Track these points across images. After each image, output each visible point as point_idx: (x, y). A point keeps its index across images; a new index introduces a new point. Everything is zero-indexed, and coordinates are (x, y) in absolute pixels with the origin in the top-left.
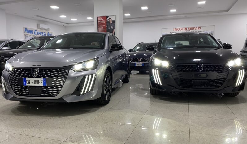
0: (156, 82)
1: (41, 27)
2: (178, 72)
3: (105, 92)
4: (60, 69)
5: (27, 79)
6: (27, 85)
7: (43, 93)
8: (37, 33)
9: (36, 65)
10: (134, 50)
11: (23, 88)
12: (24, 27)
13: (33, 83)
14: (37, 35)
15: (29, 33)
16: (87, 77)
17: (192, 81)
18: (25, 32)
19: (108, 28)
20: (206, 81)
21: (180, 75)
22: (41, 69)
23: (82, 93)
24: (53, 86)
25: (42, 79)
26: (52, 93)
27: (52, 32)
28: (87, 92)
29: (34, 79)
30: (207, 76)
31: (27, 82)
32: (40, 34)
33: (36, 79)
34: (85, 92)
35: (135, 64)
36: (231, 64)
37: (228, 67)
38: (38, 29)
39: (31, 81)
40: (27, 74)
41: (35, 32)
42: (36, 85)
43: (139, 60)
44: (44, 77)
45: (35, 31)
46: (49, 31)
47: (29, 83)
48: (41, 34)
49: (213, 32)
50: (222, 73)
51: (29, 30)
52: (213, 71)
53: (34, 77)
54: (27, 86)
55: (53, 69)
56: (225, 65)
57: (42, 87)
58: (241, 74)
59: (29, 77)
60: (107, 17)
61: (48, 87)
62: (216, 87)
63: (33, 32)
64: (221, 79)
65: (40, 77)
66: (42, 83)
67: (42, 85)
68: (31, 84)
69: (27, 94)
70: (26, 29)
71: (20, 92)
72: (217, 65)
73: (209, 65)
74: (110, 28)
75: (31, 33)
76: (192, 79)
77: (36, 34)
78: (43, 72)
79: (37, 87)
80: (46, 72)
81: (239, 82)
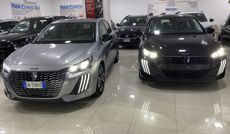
0: (145, 71)
1: (27, 1)
2: (166, 64)
3: (99, 85)
4: (57, 73)
5: (27, 82)
6: (27, 87)
7: (43, 95)
8: (25, 8)
9: (33, 69)
10: (121, 25)
11: (24, 90)
12: (10, 2)
13: (33, 86)
14: (25, 9)
15: (16, 8)
16: (82, 77)
17: (179, 72)
18: (12, 8)
19: (96, 7)
20: (191, 72)
21: (167, 67)
22: (39, 73)
23: (79, 92)
24: (52, 88)
25: (41, 82)
26: (51, 94)
27: (39, 5)
28: (84, 90)
29: (33, 82)
30: (192, 67)
31: (27, 85)
32: (27, 9)
33: (35, 82)
34: (82, 91)
35: (123, 40)
36: (215, 55)
38: (25, 3)
39: (31, 84)
40: (26, 77)
41: (22, 7)
42: (36, 88)
43: (127, 36)
44: (43, 80)
45: (22, 5)
46: (36, 4)
47: (29, 86)
48: (28, 8)
49: (197, 2)
50: (206, 65)
51: (16, 5)
52: (198, 63)
53: (33, 81)
54: (28, 89)
55: (50, 72)
56: (209, 57)
57: (42, 89)
58: (223, 64)
59: (28, 80)
61: (47, 89)
62: (200, 77)
63: (20, 7)
64: (205, 70)
65: (39, 81)
66: (42, 86)
67: (42, 88)
68: (31, 87)
69: (28, 95)
70: (13, 4)
71: (21, 93)
72: (202, 57)
73: (194, 58)
74: (98, 7)
75: (18, 8)
76: (179, 71)
77: (23, 9)
78: (42, 76)
79: (37, 89)
80: (44, 75)
81: (220, 71)
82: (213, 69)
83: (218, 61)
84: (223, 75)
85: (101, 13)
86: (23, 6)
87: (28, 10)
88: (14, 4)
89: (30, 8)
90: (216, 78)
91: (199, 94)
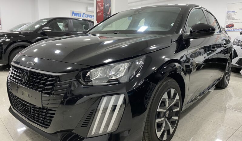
8: (86, 16)
12: (71, 10)
15: (77, 16)
18: (72, 15)
19: (105, 6)
32: (88, 17)
38: (87, 12)
48: (90, 17)
51: (77, 13)
63: (81, 15)
70: (73, 12)
74: (107, 6)
77: (84, 17)
86: (84, 14)
87: (90, 18)
88: (75, 12)
89: (92, 16)
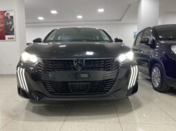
0: (22, 87)
17: (70, 84)
20: (88, 83)
30: (89, 76)
36: (122, 58)
37: (118, 62)
50: (110, 72)
52: (98, 69)
60: (5, 12)
62: (102, 91)
64: (109, 80)
81: (132, 83)
82: (121, 80)
83: (127, 67)
84: (135, 89)
85: (12, 30)
90: (126, 92)
91: (103, 120)
